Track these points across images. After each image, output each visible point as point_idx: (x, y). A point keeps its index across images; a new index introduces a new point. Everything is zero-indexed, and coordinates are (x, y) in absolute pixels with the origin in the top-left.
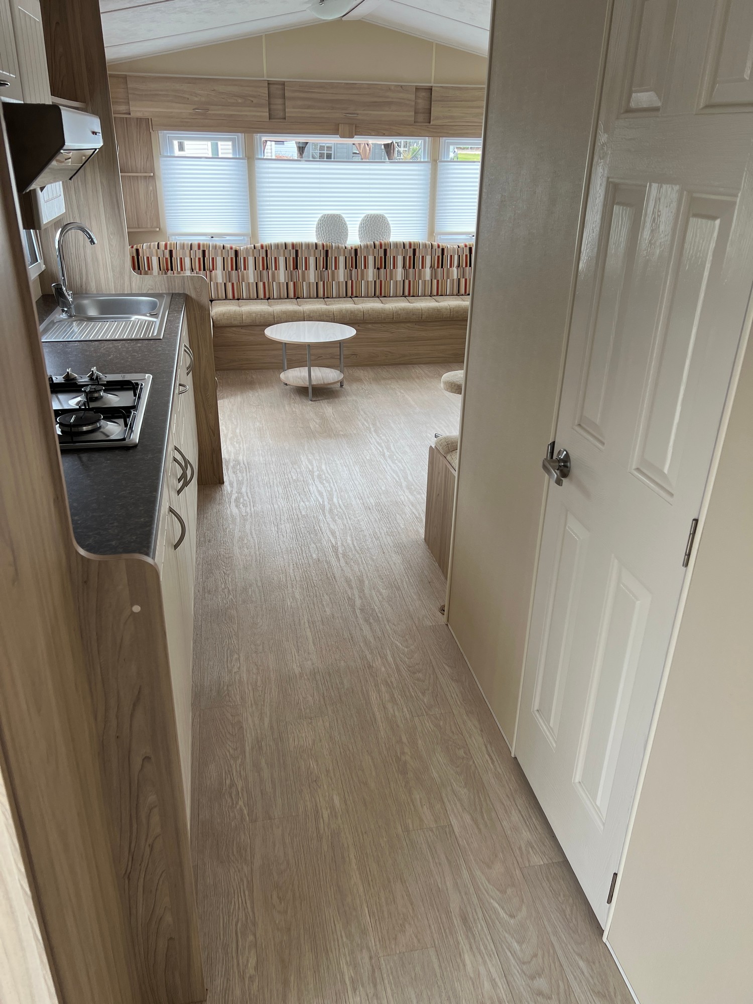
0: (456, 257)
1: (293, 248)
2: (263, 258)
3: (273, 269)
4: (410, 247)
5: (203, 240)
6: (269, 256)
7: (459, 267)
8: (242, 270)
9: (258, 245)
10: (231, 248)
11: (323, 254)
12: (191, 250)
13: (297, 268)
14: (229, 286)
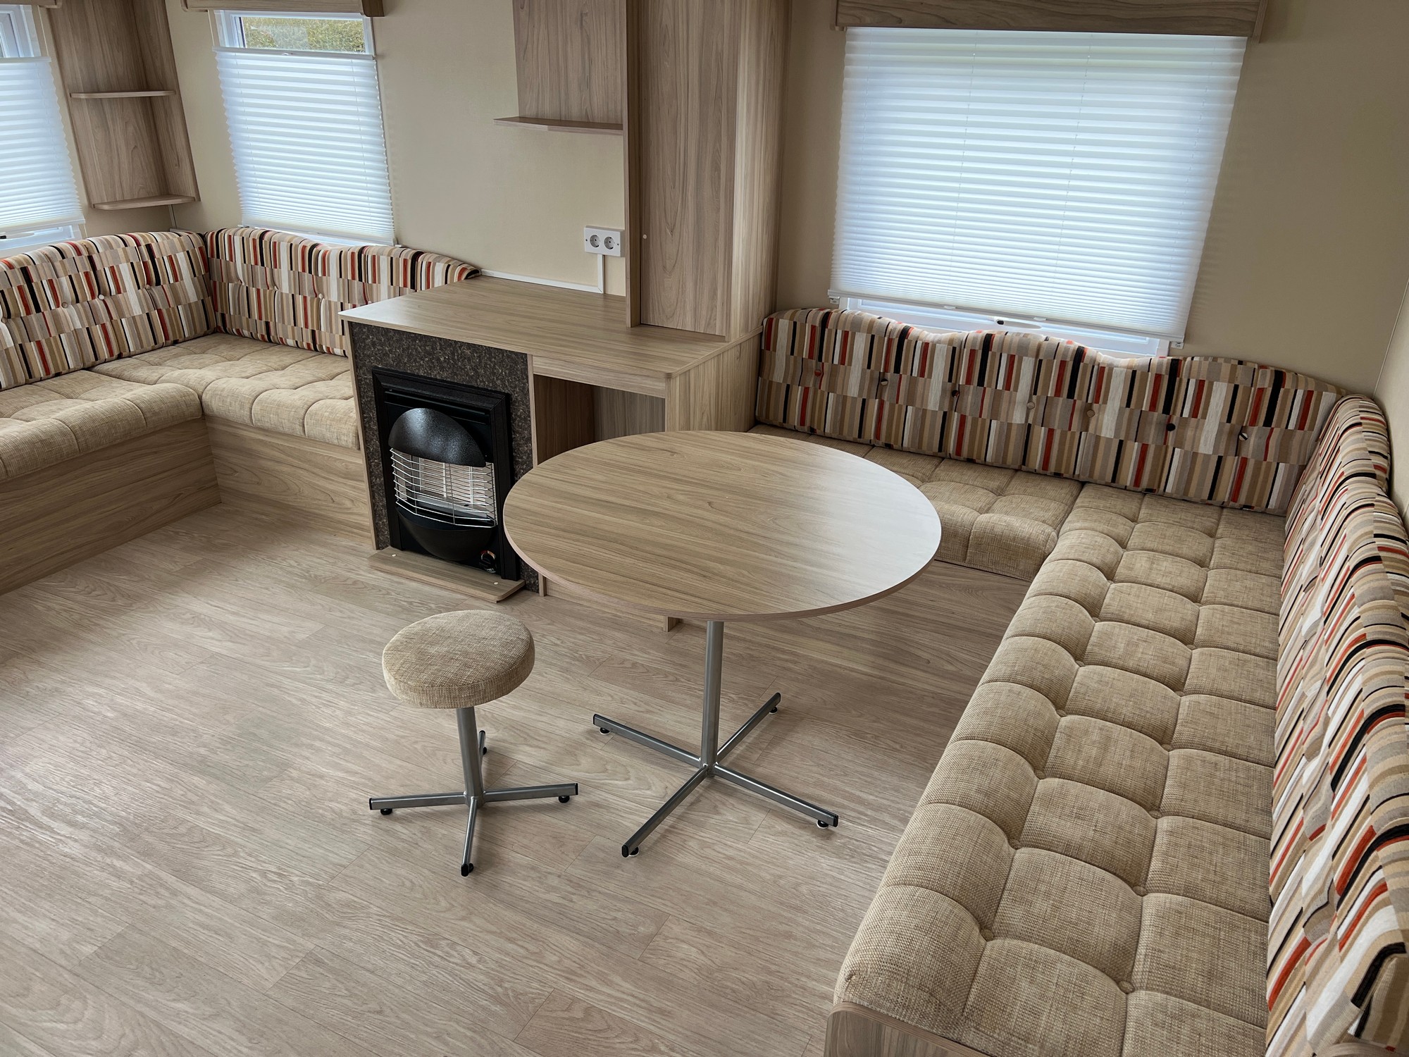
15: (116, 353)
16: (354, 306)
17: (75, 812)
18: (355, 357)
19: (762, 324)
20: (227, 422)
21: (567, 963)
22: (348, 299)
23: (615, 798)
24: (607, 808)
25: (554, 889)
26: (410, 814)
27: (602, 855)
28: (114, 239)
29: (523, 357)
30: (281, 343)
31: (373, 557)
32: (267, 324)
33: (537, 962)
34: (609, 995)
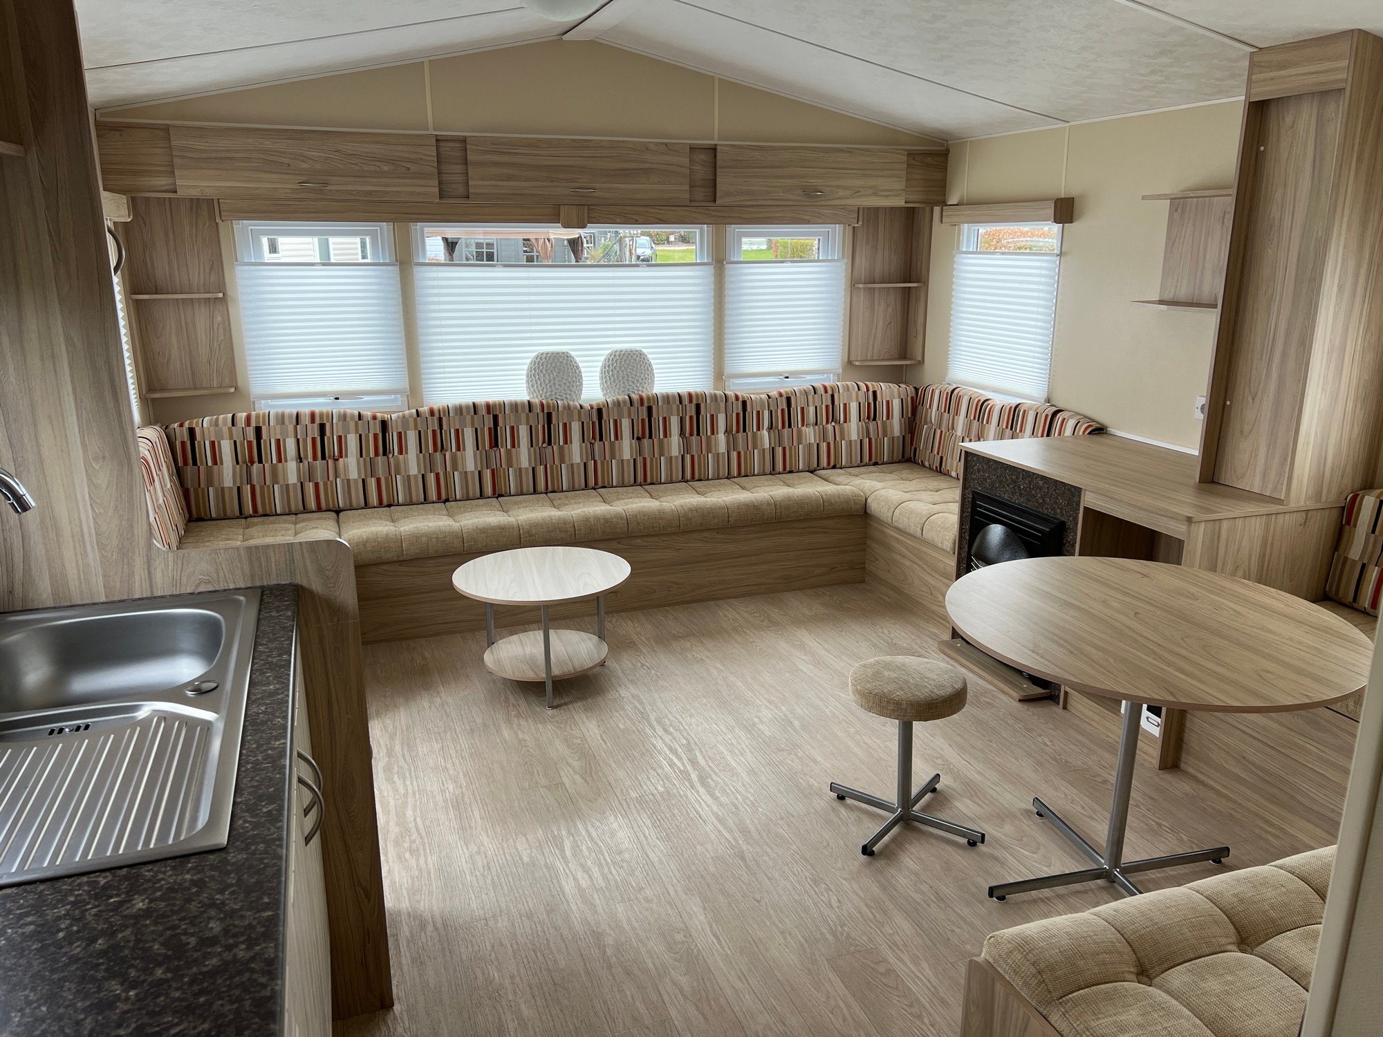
0: (766, 413)
1: (489, 412)
2: (434, 431)
3: (454, 450)
4: (691, 401)
5: (322, 406)
6: (445, 427)
7: (771, 428)
8: (396, 454)
9: (424, 409)
10: (374, 418)
11: (542, 420)
12: (297, 424)
13: (497, 445)
14: (372, 483)
15: (832, 464)
16: (970, 441)
17: (671, 725)
18: (965, 479)
19: (1346, 499)
20: (880, 522)
21: (896, 938)
22: (967, 436)
23: (1014, 860)
24: (1002, 863)
25: (923, 893)
26: (855, 806)
27: (974, 890)
28: (852, 385)
29: (1079, 490)
30: (947, 474)
31: (943, 642)
32: (942, 458)
33: (877, 927)
34: (912, 972)
